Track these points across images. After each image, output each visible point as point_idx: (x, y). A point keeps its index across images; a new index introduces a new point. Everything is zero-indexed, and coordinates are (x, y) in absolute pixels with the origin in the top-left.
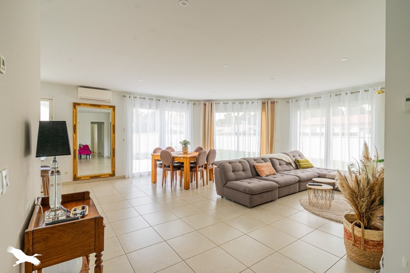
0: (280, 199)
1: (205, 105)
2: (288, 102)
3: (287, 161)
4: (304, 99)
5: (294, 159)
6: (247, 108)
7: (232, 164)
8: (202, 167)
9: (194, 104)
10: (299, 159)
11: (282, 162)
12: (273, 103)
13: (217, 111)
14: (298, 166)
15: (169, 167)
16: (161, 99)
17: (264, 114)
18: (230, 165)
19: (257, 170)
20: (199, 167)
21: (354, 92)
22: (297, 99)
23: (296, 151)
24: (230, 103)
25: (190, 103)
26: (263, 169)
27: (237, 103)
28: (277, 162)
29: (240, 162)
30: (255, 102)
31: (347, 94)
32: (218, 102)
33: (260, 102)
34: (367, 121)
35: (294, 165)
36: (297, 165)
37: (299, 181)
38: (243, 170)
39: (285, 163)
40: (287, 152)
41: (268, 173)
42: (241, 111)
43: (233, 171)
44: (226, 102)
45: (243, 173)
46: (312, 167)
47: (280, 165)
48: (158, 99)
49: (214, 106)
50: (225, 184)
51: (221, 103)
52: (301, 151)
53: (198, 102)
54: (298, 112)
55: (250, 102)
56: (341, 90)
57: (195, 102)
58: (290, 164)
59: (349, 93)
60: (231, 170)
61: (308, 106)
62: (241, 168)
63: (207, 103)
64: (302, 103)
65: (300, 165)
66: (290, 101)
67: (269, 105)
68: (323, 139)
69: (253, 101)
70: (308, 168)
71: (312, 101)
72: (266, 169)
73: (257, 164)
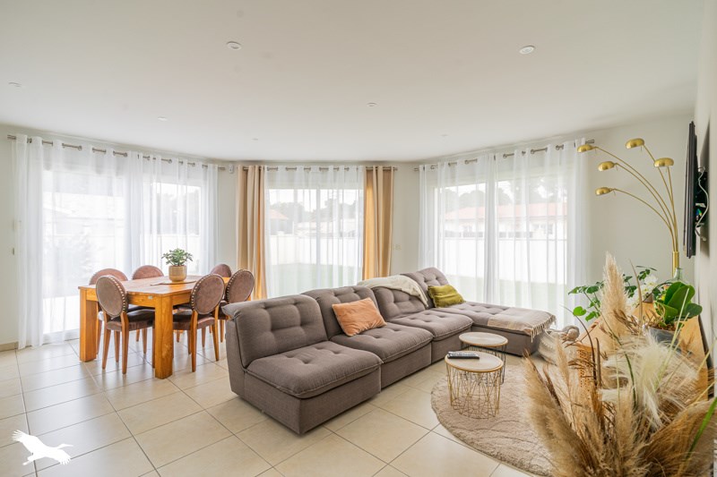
0: (386, 391)
1: (246, 171)
2: (417, 170)
3: (411, 292)
4: (446, 163)
5: (426, 286)
6: (335, 181)
7: (272, 310)
8: (212, 314)
9: (222, 169)
10: (438, 287)
11: (400, 295)
12: (387, 171)
13: (273, 185)
14: (434, 300)
15: (118, 319)
16: (129, 153)
17: (370, 193)
18: (265, 311)
19: (339, 319)
20: (200, 317)
21: (538, 149)
22: (432, 163)
23: (431, 270)
24: (300, 168)
25: (210, 166)
26: (354, 316)
27: (315, 168)
28: (390, 296)
29: (295, 304)
30: (353, 169)
31: (524, 153)
32: (273, 165)
33: (362, 169)
34: (560, 212)
35: (425, 300)
36: (432, 300)
37: (432, 341)
38: (303, 324)
39: (407, 297)
40: (412, 272)
41: (366, 326)
42: (324, 187)
43: (274, 329)
44: (291, 166)
45: (300, 330)
46: (461, 302)
47: (396, 302)
48: (122, 151)
49: (265, 174)
50: (246, 367)
51: (281, 168)
52: (441, 270)
53: (231, 165)
54: (436, 190)
55: (342, 167)
56: (512, 146)
57: (223, 165)
58: (418, 298)
59: (528, 150)
60: (269, 325)
61: (453, 177)
62: (298, 319)
63: (250, 168)
64: (443, 171)
65: (437, 299)
66: (421, 167)
67: (379, 174)
68: (482, 243)
69: (348, 165)
70: (454, 303)
71: (460, 167)
72: (361, 314)
73: (340, 305)
